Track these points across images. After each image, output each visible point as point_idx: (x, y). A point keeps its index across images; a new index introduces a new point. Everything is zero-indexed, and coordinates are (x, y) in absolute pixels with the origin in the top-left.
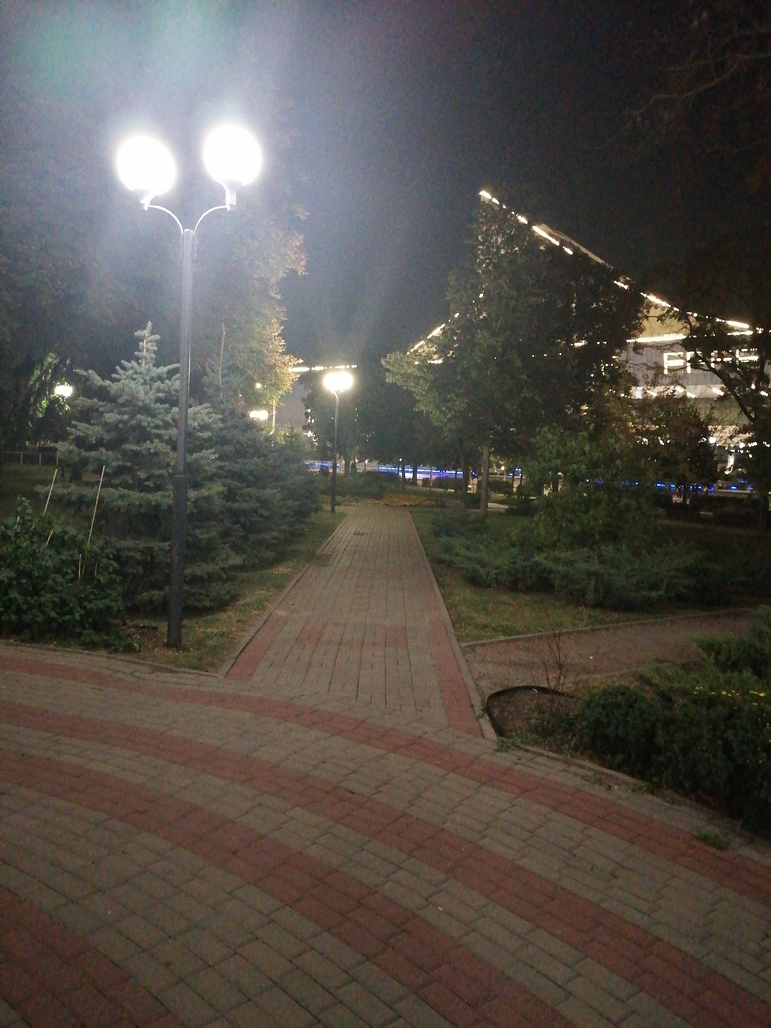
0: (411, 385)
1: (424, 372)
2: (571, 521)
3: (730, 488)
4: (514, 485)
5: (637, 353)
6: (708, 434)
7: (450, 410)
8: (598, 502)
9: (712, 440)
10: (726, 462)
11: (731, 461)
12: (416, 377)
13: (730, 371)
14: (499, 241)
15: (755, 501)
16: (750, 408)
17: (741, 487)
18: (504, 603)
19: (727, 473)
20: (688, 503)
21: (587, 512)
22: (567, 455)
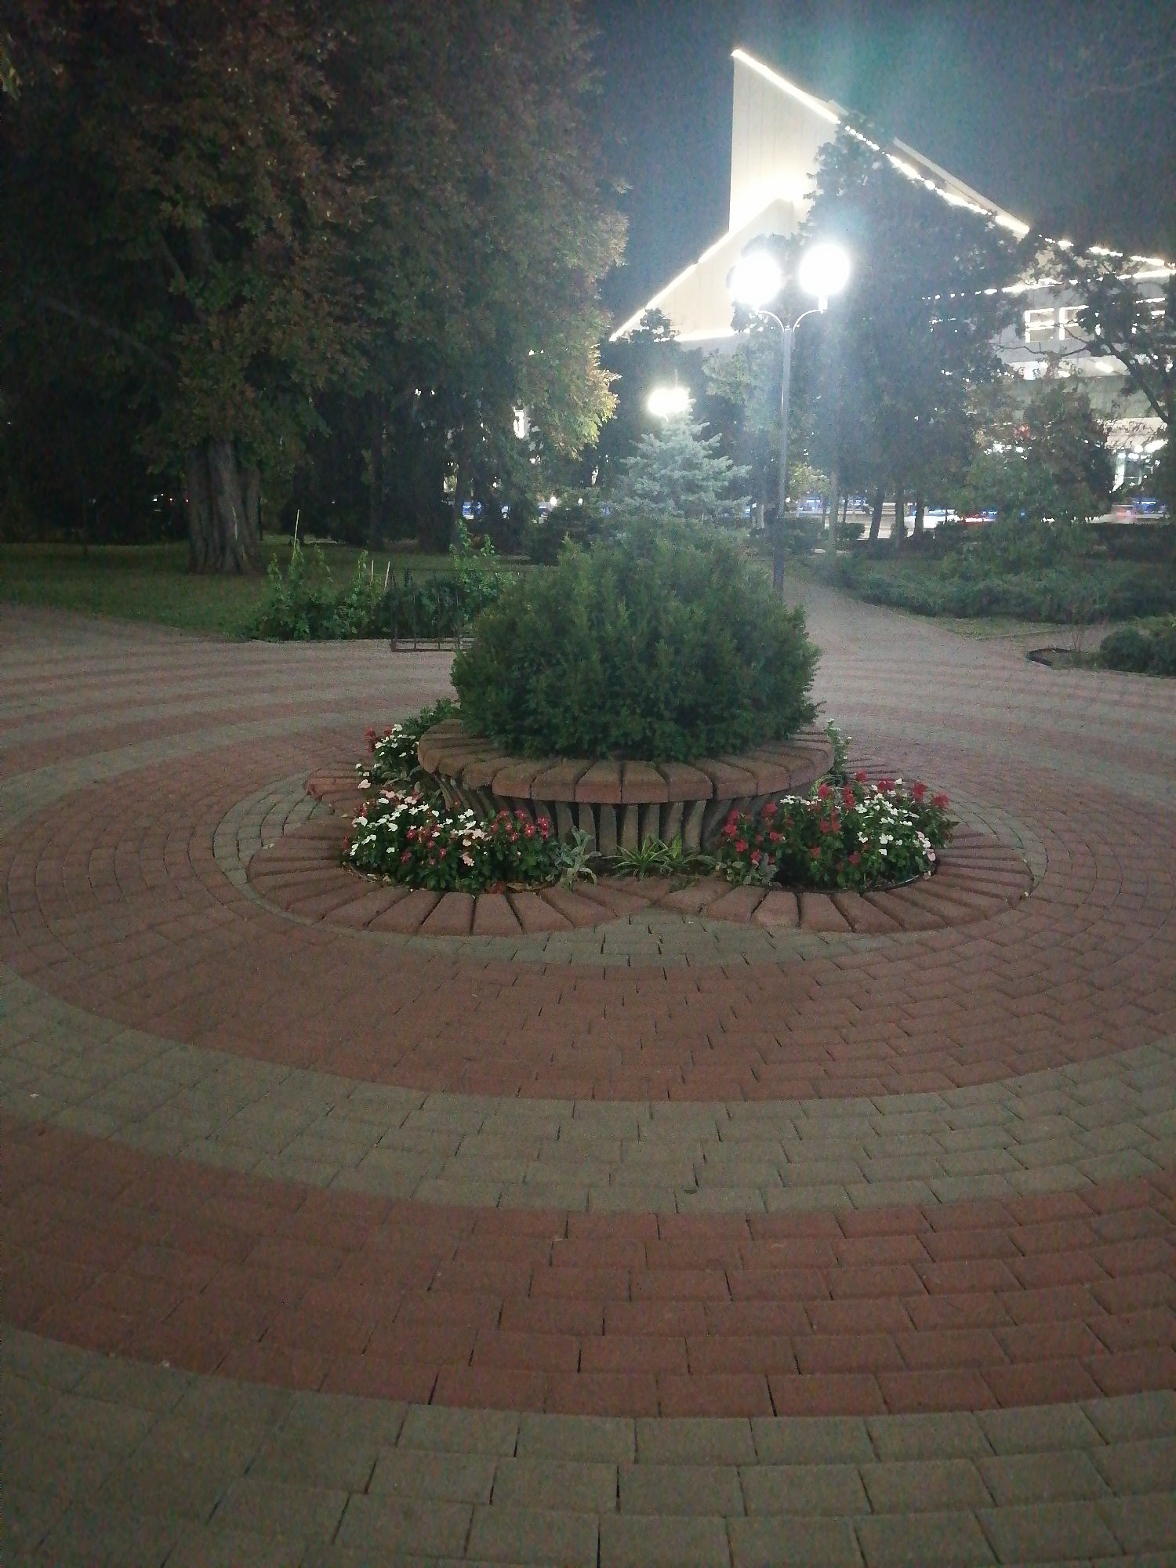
16: (1164, 404)
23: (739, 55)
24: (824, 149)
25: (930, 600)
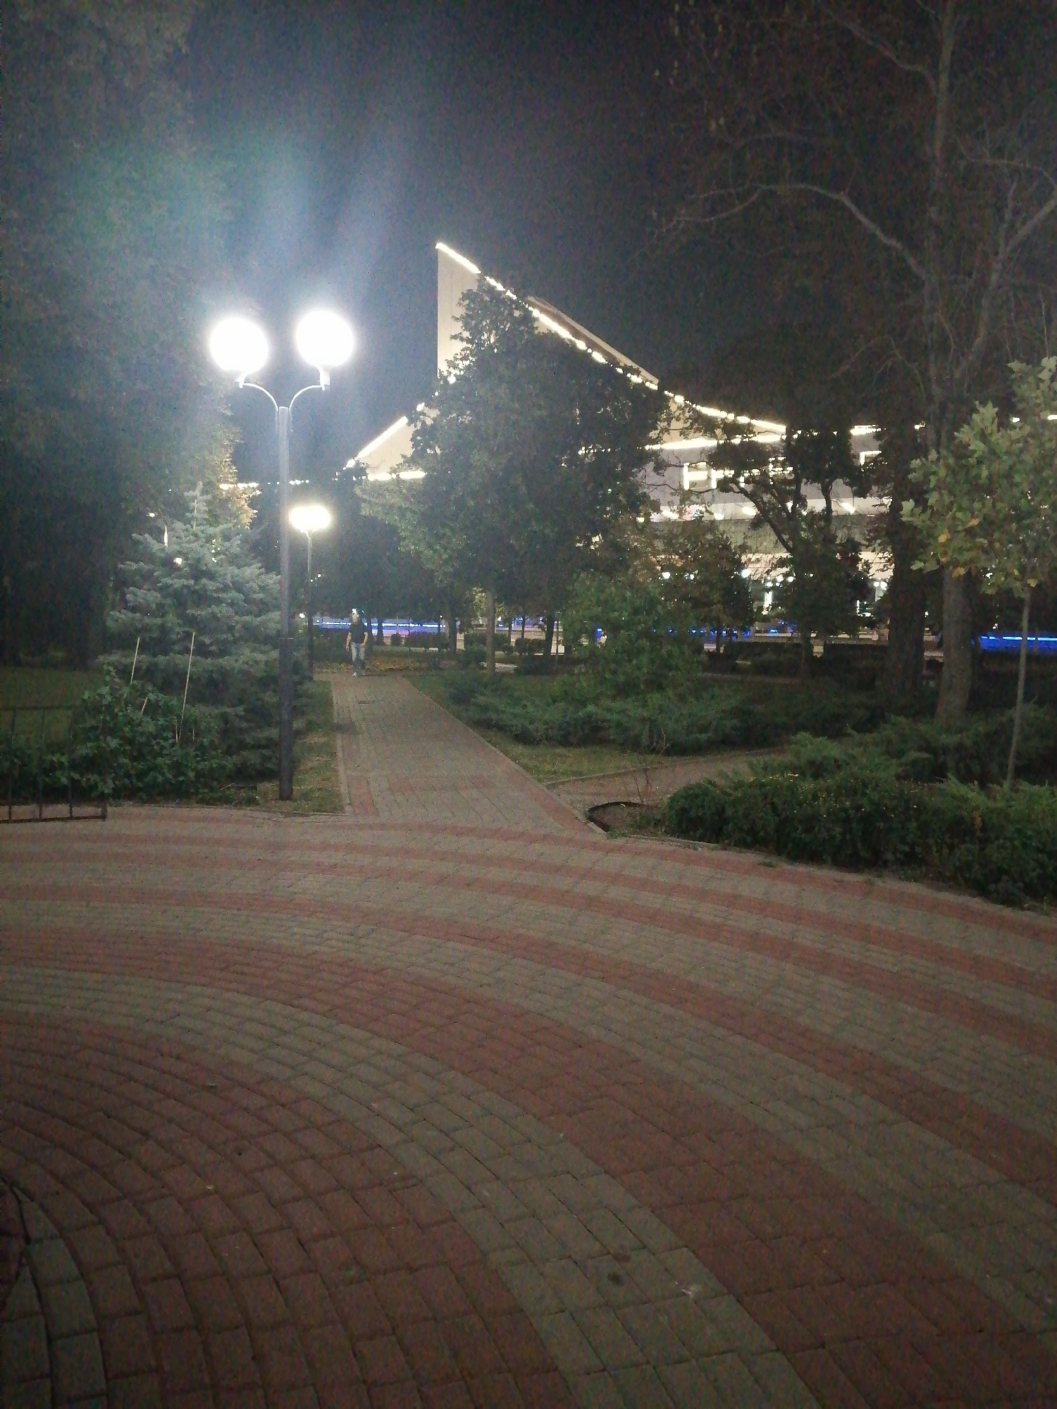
0: (395, 519)
1: (411, 502)
2: (614, 673)
3: (767, 631)
4: (512, 640)
5: (658, 474)
6: (741, 566)
7: (446, 549)
8: (640, 651)
9: (745, 574)
10: (762, 599)
11: (768, 599)
12: (400, 508)
13: (763, 492)
14: (492, 340)
15: (798, 645)
16: (788, 537)
17: (781, 629)
18: (560, 755)
19: (765, 613)
20: (722, 652)
21: (630, 661)
22: (606, 602)
23: (441, 246)
24: (466, 296)
25: (531, 727)
